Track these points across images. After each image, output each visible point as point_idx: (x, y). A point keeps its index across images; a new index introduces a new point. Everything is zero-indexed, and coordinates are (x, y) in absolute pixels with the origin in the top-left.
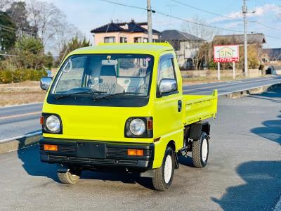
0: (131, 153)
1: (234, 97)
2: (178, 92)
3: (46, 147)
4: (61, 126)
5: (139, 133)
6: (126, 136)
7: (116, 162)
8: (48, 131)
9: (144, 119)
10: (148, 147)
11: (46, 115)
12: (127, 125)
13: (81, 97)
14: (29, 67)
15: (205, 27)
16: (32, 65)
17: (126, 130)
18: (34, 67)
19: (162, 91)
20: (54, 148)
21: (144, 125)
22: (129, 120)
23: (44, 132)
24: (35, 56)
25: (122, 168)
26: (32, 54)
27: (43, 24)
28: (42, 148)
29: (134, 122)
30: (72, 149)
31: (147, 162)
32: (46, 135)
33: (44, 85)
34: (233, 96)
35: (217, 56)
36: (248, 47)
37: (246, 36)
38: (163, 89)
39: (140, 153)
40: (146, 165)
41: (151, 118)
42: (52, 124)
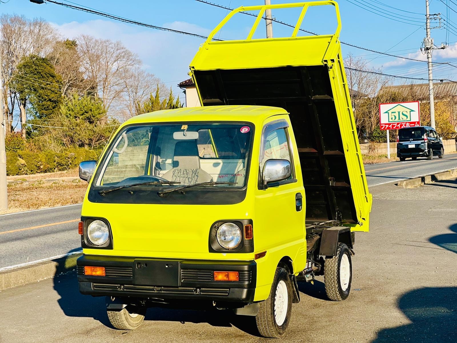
0: (220, 277)
1: (409, 187)
2: (296, 181)
3: (88, 271)
4: (111, 237)
5: (232, 245)
6: (211, 250)
7: (196, 291)
8: (90, 246)
9: (238, 223)
10: (246, 268)
11: (87, 220)
12: (213, 234)
13: (140, 191)
14: (82, 145)
15: (364, 74)
16: (87, 142)
17: (211, 240)
18: (90, 145)
19: (267, 179)
20: (99, 272)
21: (239, 232)
22: (215, 226)
23: (84, 246)
24: (91, 127)
25: (206, 301)
26: (87, 124)
27: (104, 76)
28: (82, 272)
29: (224, 227)
30: (129, 272)
31: (245, 291)
32: (87, 251)
33: (85, 173)
34: (407, 185)
35: (384, 120)
36: (436, 104)
37: (431, 87)
38: (270, 175)
39: (233, 277)
40: (244, 296)
41: (251, 222)
42: (97, 234)
